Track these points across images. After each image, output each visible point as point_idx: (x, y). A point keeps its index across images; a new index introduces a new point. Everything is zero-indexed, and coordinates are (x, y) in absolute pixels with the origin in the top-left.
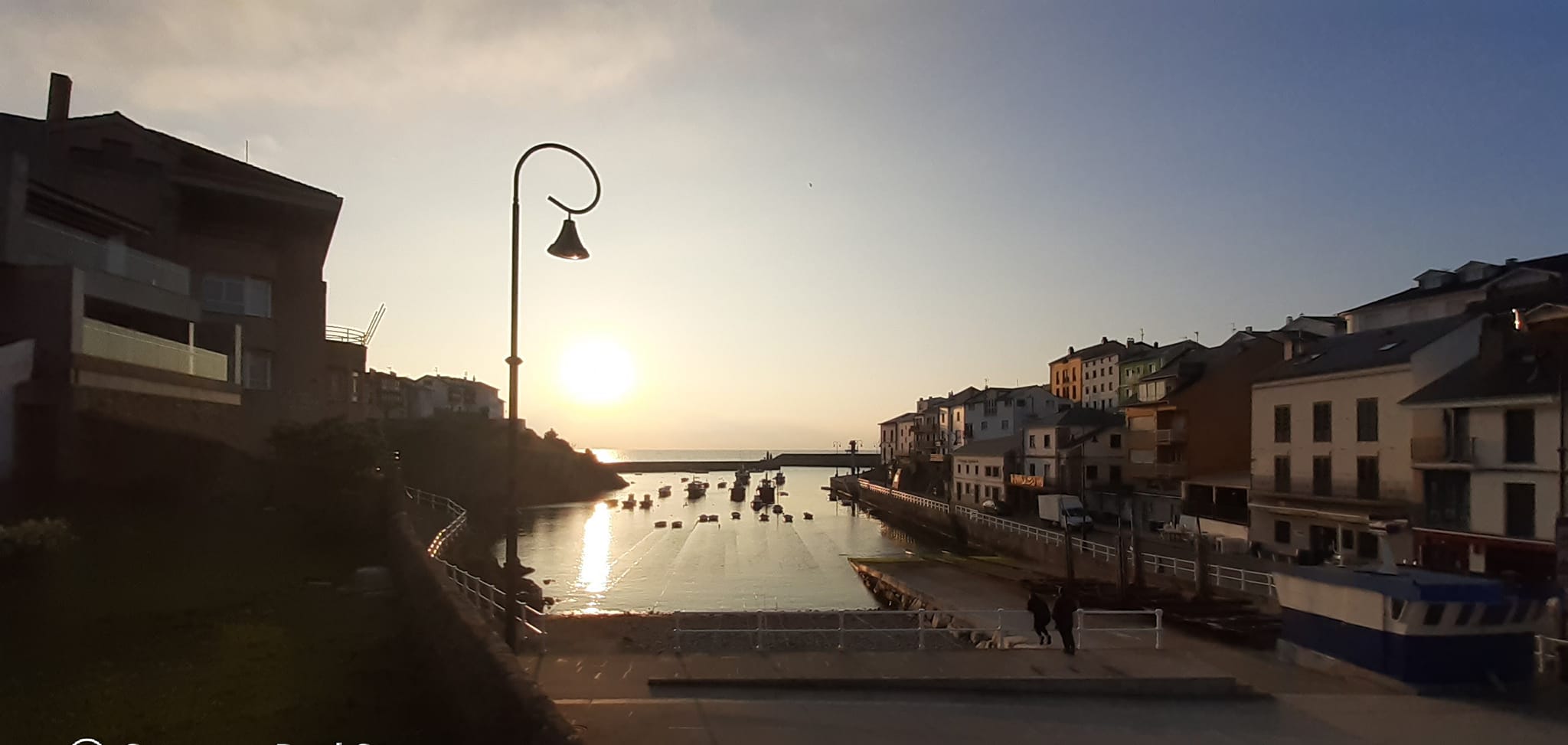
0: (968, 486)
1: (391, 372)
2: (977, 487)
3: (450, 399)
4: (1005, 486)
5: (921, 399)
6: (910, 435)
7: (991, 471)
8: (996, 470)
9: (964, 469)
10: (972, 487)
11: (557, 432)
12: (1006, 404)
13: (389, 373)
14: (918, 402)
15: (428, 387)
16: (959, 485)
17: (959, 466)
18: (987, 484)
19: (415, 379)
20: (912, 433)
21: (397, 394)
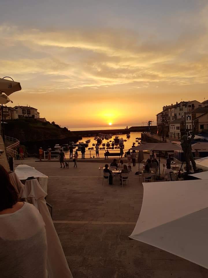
0: (173, 133)
1: (6, 106)
2: (175, 133)
3: (23, 113)
4: (181, 132)
5: (164, 106)
7: (178, 128)
8: (179, 127)
9: (172, 128)
10: (174, 133)
11: (55, 122)
12: (185, 107)
13: (5, 106)
14: (163, 107)
15: (16, 110)
16: (171, 133)
18: (177, 132)
19: (13, 107)
21: (8, 112)
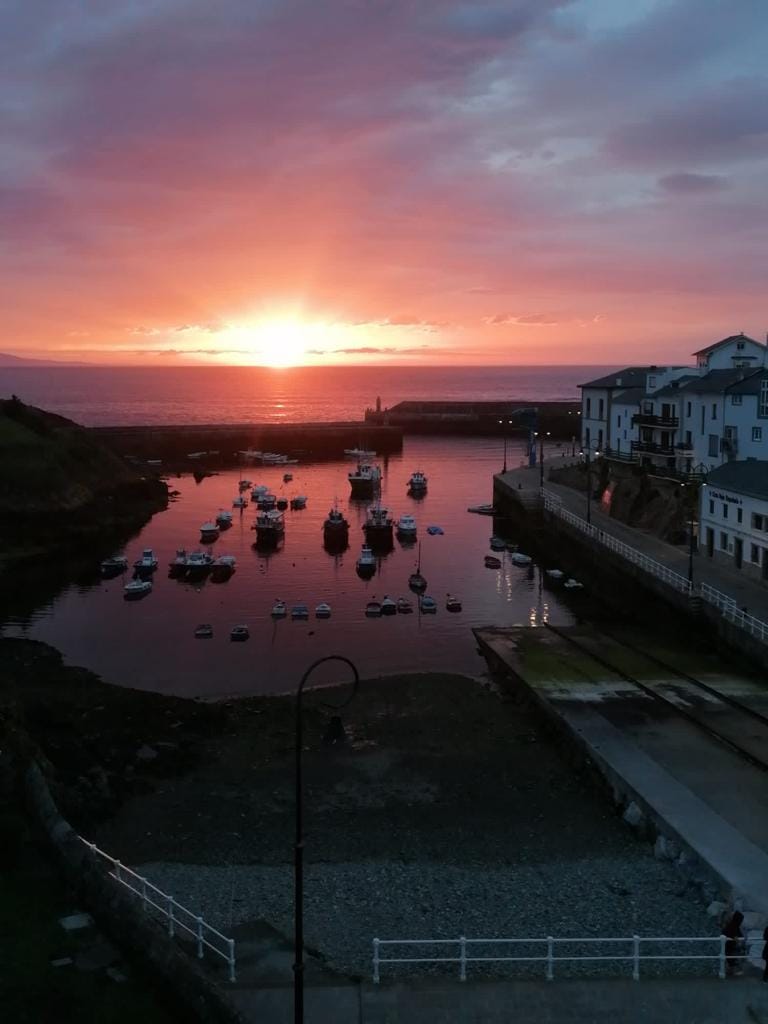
0: (724, 538)
2: (739, 543)
6: (632, 428)
9: (718, 509)
10: (731, 541)
17: (712, 503)
18: (756, 542)
20: (636, 427)
